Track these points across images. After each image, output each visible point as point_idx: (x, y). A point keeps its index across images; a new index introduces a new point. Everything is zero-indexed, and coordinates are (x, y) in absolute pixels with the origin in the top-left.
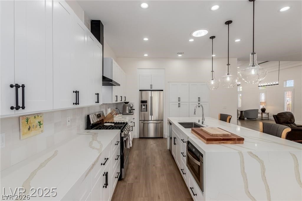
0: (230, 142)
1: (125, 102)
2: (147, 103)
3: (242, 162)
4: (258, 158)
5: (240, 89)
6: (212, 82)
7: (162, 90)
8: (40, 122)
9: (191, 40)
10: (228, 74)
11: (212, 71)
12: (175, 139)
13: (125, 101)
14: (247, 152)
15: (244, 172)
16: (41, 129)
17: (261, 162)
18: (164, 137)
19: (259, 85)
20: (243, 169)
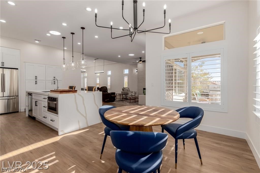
0: (71, 92)
4: (81, 96)
5: (86, 75)
6: (64, 66)
7: (18, 69)
9: (48, 35)
10: (73, 62)
11: (64, 59)
12: (37, 102)
17: (83, 98)
18: (19, 111)
19: (95, 72)
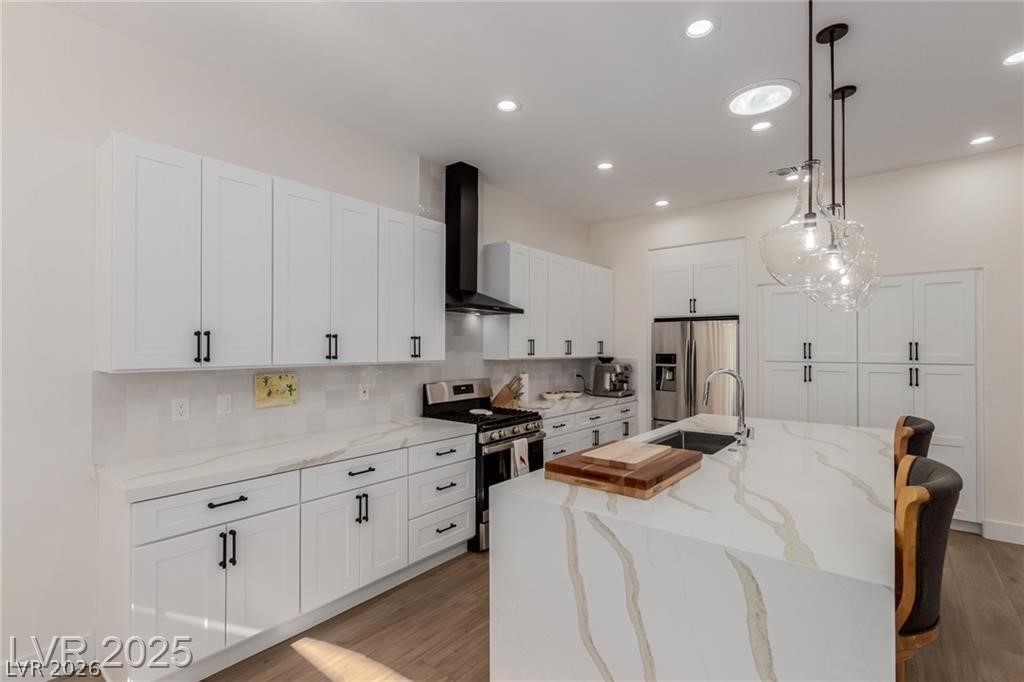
1: (600, 359)
2: (675, 363)
3: (572, 540)
4: (617, 540)
7: (737, 318)
8: (290, 387)
9: (762, 125)
13: (601, 355)
14: (586, 512)
15: (577, 571)
16: (292, 398)
17: (628, 560)
20: (574, 561)
